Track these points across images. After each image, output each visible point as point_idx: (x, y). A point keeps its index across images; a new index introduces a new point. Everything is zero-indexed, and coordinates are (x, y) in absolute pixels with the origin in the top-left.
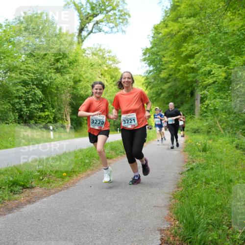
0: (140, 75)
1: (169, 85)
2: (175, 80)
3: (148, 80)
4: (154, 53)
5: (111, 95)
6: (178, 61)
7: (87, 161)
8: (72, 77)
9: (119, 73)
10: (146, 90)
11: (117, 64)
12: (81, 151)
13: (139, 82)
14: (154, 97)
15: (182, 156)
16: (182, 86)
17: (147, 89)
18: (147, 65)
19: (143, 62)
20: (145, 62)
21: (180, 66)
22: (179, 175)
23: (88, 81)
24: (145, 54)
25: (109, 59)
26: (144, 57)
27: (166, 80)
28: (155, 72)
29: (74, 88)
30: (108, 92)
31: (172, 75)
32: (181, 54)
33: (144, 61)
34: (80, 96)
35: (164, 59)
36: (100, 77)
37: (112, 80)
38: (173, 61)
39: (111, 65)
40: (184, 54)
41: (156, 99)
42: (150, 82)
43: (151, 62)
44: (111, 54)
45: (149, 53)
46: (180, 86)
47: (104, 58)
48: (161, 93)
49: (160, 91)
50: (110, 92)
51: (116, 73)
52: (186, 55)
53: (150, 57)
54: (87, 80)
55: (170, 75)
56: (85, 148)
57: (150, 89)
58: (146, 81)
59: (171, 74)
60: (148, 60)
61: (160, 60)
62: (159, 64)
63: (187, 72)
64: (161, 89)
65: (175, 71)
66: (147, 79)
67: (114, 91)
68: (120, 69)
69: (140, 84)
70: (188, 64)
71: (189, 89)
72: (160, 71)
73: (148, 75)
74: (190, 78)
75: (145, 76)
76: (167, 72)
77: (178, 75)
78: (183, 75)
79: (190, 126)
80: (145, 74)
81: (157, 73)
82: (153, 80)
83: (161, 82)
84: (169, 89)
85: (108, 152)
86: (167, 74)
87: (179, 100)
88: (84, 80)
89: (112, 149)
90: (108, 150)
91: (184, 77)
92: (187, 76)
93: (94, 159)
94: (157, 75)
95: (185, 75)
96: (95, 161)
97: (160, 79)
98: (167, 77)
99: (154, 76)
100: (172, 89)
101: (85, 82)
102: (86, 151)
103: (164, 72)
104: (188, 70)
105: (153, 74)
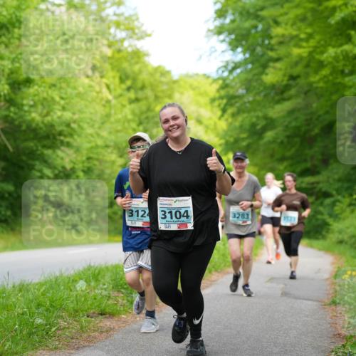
0: (207, 77)
1: (287, 106)
2: (306, 93)
3: (226, 90)
4: (248, 12)
5: (119, 128)
6: (318, 37)
7: (39, 321)
8: (7, 71)
9: (146, 65)
10: (220, 118)
11: (138, 39)
12: (23, 288)
13: (201, 94)
14: (243, 139)
15: (328, 319)
16: (327, 112)
17: (222, 116)
18: (225, 46)
19: (215, 38)
20: (222, 37)
21: (322, 53)
23: (54, 85)
24: (221, 14)
25: (118, 25)
26: (218, 23)
27: (279, 93)
28: (250, 66)
29: (10, 102)
30: (112, 119)
31: (298, 77)
32: (328, 17)
33: (219, 33)
34: (29, 127)
35: (278, 31)
36: (88, 77)
37: (124, 86)
38: (303, 36)
39: (122, 40)
40: (338, 16)
41: (248, 146)
42: (234, 97)
43: (239, 38)
44: (122, 9)
45: (234, 10)
46: (321, 112)
47: (102, 20)
48: (264, 129)
49: (262, 123)
50: (118, 121)
51: (136, 68)
52: (344, 20)
53: (236, 24)
54: (49, 80)
55: (293, 78)
56: (36, 281)
57: (233, 115)
58: (223, 93)
60: (230, 34)
61: (267, 34)
62: (262, 45)
63: (342, 72)
64: (266, 117)
65: (307, 66)
66: (225, 86)
67: (130, 117)
68: (147, 55)
69: (205, 100)
70: (347, 47)
72: (265, 66)
73: (228, 76)
74: (350, 87)
75: (219, 79)
76: (283, 67)
77: (317, 78)
78: (331, 78)
79: (348, 228)
80: (220, 72)
81: (256, 71)
82: (242, 89)
83: (265, 96)
84: (288, 119)
85: (106, 296)
86: (284, 75)
87: (316, 150)
88: (42, 80)
89: (117, 286)
90: (105, 289)
91: (334, 84)
92: (342, 81)
93: (62, 316)
94: (256, 77)
95: (337, 78)
96: (65, 322)
97: (261, 88)
98: (285, 83)
99: (246, 79)
100: (296, 119)
101: (45, 87)
102: (38, 290)
103: (274, 68)
104: (348, 63)
105: (242, 72)
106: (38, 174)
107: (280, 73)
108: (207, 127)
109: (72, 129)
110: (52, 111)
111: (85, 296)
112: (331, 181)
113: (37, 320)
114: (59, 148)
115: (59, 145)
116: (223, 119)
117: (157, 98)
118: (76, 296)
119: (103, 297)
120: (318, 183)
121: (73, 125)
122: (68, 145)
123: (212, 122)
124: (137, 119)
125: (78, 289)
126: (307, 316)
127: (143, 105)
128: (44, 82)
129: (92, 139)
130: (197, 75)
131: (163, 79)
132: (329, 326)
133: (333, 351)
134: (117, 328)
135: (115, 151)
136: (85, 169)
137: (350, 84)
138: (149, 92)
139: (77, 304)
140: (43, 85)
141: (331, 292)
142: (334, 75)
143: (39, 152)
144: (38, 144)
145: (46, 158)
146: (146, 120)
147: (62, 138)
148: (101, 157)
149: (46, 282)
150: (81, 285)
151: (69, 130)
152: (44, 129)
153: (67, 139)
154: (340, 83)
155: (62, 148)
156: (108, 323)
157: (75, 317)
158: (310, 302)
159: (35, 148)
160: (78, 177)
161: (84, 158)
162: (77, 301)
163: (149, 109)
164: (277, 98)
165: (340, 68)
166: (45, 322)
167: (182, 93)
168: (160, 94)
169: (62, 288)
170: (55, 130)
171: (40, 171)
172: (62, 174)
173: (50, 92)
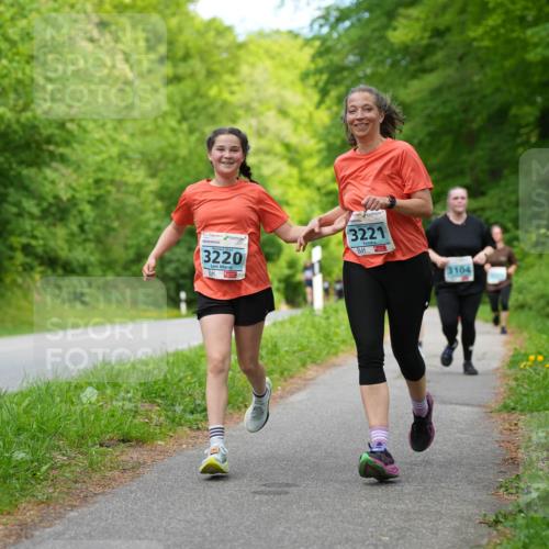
0: (294, 35)
1: (432, 80)
2: (461, 59)
3: (331, 56)
5: (149, 127)
7: (19, 455)
9: (189, 17)
10: (318, 106)
13: (285, 66)
15: (496, 435)
16: (498, 90)
17: (322, 101)
22: (484, 529)
27: (416, 59)
28: (367, 15)
31: (448, 29)
42: (342, 69)
51: (174, 22)
55: (438, 33)
56: (14, 389)
58: (321, 63)
59: (442, 27)
63: (522, 19)
65: (463, 11)
66: (325, 50)
69: (292, 75)
71: (533, 104)
72: (391, 15)
73: (330, 33)
74: (536, 45)
75: (315, 38)
76: (423, 16)
77: (480, 30)
78: (502, 31)
79: (532, 283)
80: (316, 26)
81: (376, 25)
82: (355, 55)
83: (393, 65)
84: (434, 104)
85: (131, 410)
86: (424, 29)
87: (479, 155)
88: (14, 50)
89: (150, 393)
90: (130, 400)
91: (509, 41)
92: (522, 36)
93: (59, 447)
94: (377, 34)
95: (513, 31)
96: (64, 455)
97: (386, 53)
98: (425, 42)
99: (360, 38)
100: (444, 103)
101: (19, 62)
102: (18, 404)
103: (408, 17)
104: (530, 5)
105: (352, 25)
106: (14, 210)
107: (418, 26)
108: (296, 122)
109: (70, 132)
110: (32, 101)
111: (96, 412)
112: (504, 204)
113: (15, 455)
114: (48, 165)
115: (48, 160)
116: (323, 107)
117: (210, 74)
118: (82, 411)
119: (125, 412)
120: (483, 209)
121: (69, 126)
122: (63, 159)
123: (305, 113)
124: (177, 111)
125: (84, 400)
126: (462, 432)
127: (187, 87)
128: (17, 54)
129: (104, 148)
130: (278, 32)
131: (222, 42)
132: (497, 446)
133: (501, 486)
134: (149, 462)
135: (143, 167)
136: (93, 199)
137: (536, 40)
138: (196, 64)
139: (83, 426)
140: (17, 58)
141: (502, 390)
142: (509, 26)
143: (12, 173)
144: (12, 160)
145: (27, 182)
146: (194, 114)
147: (52, 148)
148: (118, 178)
149: (30, 391)
150: (90, 394)
151: (64, 134)
152: (21, 133)
153: (61, 150)
154: (518, 38)
155: (54, 164)
156: (135, 456)
157: (80, 446)
158: (466, 409)
159: (6, 166)
160: (81, 212)
161: (91, 181)
162: (82, 421)
163: (197, 94)
164: (412, 68)
165: (518, 13)
166: (29, 457)
167: (253, 66)
168: (216, 67)
169: (58, 399)
170: (40, 134)
171: (17, 204)
172: (54, 210)
173: (28, 69)
